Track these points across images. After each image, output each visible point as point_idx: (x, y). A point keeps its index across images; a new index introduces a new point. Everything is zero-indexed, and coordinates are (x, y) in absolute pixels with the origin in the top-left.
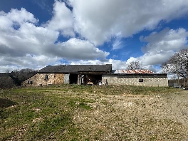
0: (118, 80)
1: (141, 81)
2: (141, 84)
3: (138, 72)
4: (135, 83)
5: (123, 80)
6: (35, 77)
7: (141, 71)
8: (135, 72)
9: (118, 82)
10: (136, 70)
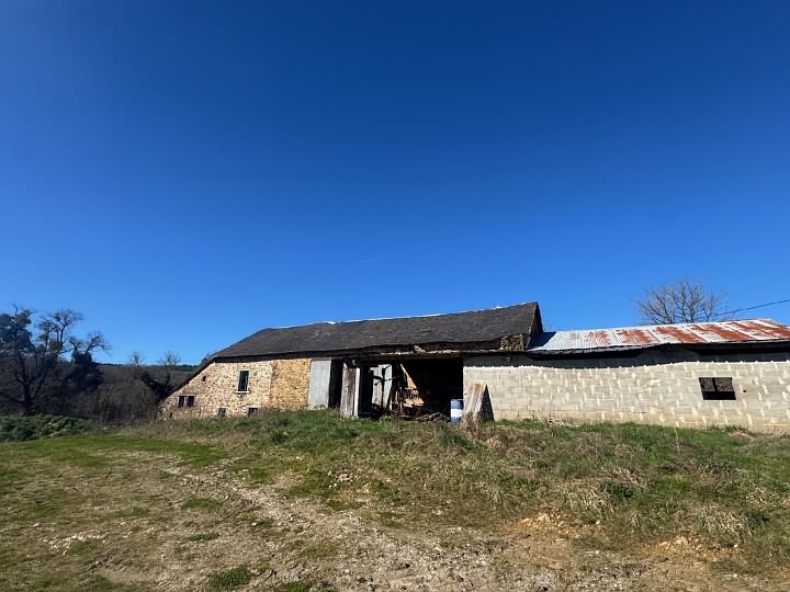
0: (554, 387)
1: (717, 391)
2: (719, 413)
3: (697, 333)
4: (673, 404)
5: (588, 390)
6: (204, 379)
7: (719, 331)
8: (679, 334)
9: (557, 402)
10: (684, 328)
